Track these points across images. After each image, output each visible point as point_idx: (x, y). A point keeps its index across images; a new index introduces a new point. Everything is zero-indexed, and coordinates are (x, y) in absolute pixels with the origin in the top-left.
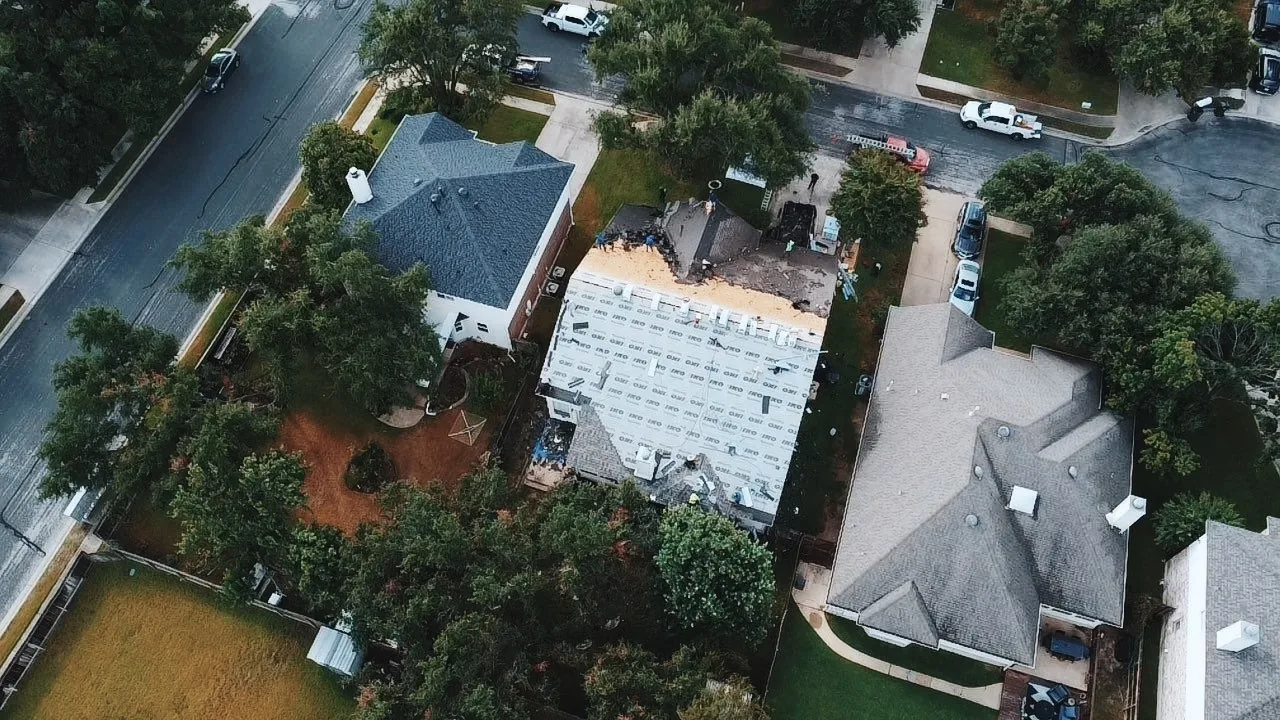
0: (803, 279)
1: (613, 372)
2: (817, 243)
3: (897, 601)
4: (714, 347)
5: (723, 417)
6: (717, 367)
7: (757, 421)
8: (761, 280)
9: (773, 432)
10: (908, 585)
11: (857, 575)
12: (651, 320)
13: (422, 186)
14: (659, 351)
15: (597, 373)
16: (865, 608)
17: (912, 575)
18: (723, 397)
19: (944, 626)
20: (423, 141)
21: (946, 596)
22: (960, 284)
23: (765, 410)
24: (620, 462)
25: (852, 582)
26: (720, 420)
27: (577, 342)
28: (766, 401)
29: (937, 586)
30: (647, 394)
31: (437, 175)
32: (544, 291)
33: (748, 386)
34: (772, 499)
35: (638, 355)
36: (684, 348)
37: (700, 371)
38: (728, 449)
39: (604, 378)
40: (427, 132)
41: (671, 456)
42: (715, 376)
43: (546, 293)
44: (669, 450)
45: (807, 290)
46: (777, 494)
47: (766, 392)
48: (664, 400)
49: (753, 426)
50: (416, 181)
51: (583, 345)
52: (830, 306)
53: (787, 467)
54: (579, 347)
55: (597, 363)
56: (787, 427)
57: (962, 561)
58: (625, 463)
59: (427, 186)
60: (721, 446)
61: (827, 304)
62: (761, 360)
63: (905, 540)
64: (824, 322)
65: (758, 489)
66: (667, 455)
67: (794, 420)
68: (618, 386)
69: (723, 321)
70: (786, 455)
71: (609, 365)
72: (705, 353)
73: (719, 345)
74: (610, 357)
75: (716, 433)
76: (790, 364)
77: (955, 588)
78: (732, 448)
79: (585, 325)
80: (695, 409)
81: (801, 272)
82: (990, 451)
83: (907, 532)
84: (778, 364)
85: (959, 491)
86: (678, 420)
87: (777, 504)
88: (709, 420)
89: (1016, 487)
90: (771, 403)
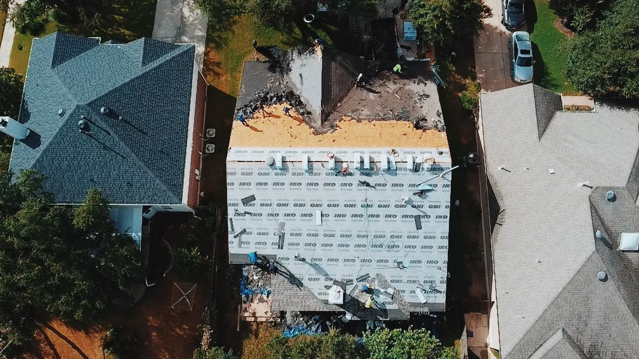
0: (410, 95)
1: (287, 230)
2: (402, 47)
3: (553, 347)
4: (365, 187)
5: (387, 241)
6: (371, 204)
7: (414, 237)
8: (379, 108)
9: (428, 242)
10: (560, 333)
11: (521, 335)
12: (307, 178)
13: (67, 116)
14: (320, 203)
15: (274, 234)
16: (531, 356)
17: (562, 325)
18: (382, 226)
19: (590, 352)
20: (54, 64)
21: (588, 331)
22: (520, 55)
23: (419, 227)
24: (314, 297)
25: (518, 341)
26: (385, 244)
27: (250, 214)
28: (418, 219)
29: (581, 326)
30: (321, 240)
31: (76, 103)
32: (204, 153)
33: (400, 212)
34: (441, 292)
35: (304, 210)
36: (340, 195)
37: (359, 210)
38: (396, 264)
39: (282, 237)
40: (55, 55)
41: (354, 282)
42: (371, 211)
43: (206, 154)
44: (351, 278)
45: (418, 105)
46: (443, 287)
47: (416, 212)
48: (335, 241)
49: (412, 242)
50: (60, 112)
51: (255, 215)
52: (442, 116)
53: (446, 265)
54: (252, 217)
55: (271, 226)
56: (438, 235)
57: (597, 305)
58: (319, 297)
59: (71, 115)
60: (391, 264)
61: (439, 116)
62: (406, 187)
63: (553, 303)
64: (444, 135)
65: (427, 288)
66: (350, 282)
67: (444, 228)
68: (295, 239)
69: (367, 165)
70: (444, 256)
71: (283, 225)
72: (359, 195)
73: (368, 185)
74: (281, 219)
75: (384, 254)
76: (430, 185)
77: (594, 324)
78: (399, 263)
79: (253, 198)
80: (363, 241)
81: (407, 87)
82: (600, 212)
83: (553, 296)
84: (420, 188)
85: (589, 256)
86: (351, 253)
87: (445, 295)
88: (376, 246)
89: (622, 233)
90: (422, 220)
